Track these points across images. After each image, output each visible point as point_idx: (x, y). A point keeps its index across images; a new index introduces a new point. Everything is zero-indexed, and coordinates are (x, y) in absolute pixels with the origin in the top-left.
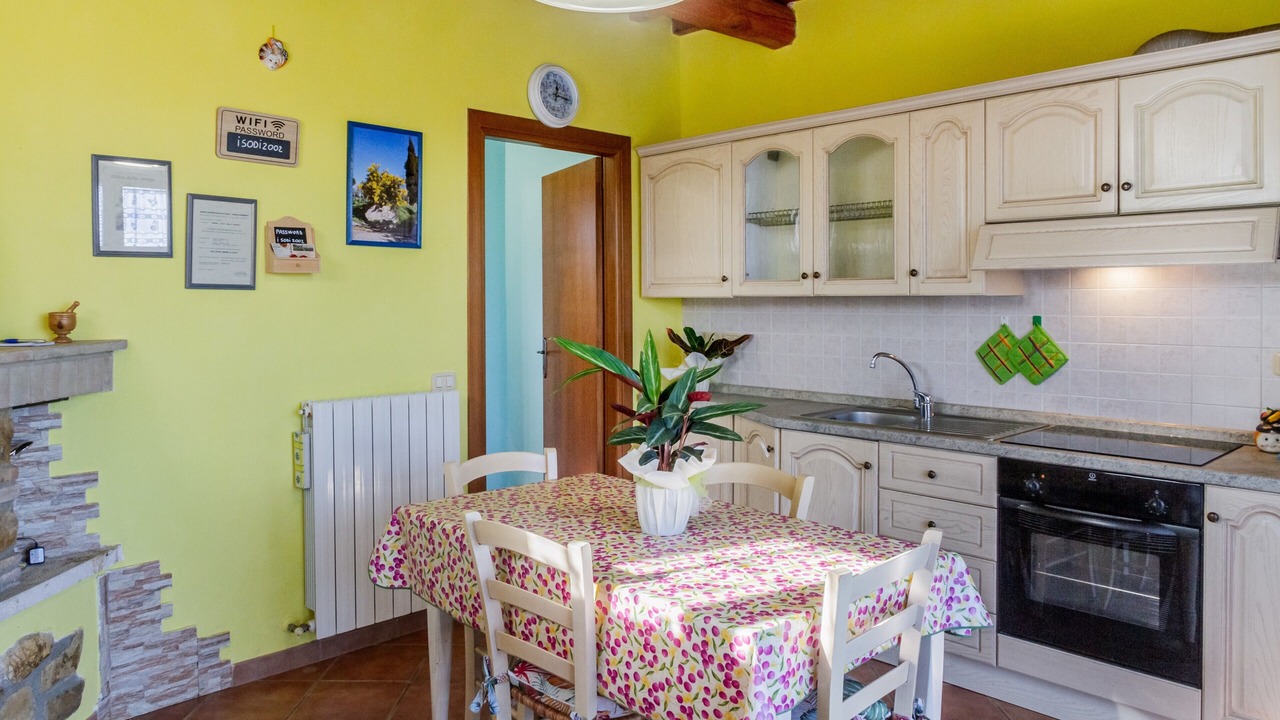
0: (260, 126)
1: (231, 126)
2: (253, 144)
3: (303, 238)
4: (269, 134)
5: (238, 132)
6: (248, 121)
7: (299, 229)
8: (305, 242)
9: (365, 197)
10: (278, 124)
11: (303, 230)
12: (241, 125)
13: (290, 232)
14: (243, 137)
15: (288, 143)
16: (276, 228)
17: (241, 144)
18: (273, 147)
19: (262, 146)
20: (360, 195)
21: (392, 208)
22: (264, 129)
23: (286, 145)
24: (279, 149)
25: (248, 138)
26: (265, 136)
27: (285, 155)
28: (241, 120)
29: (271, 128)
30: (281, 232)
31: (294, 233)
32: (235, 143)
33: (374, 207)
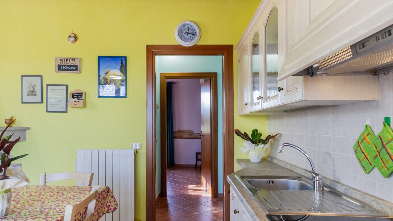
0: (68, 62)
1: (59, 63)
2: (66, 67)
3: (82, 96)
4: (71, 63)
5: (61, 64)
6: (64, 60)
7: (80, 93)
8: (82, 97)
9: (105, 81)
10: (73, 60)
11: (82, 93)
12: (62, 62)
13: (78, 94)
14: (63, 65)
15: (77, 66)
16: (73, 93)
17: (63, 68)
18: (73, 68)
19: (69, 68)
20: (102, 81)
21: (115, 84)
22: (69, 62)
23: (76, 66)
24: (75, 68)
25: (64, 66)
26: (70, 64)
27: (76, 70)
28: (62, 60)
29: (71, 62)
30: (74, 94)
31: (79, 94)
32: (60, 68)
33: (108, 84)
